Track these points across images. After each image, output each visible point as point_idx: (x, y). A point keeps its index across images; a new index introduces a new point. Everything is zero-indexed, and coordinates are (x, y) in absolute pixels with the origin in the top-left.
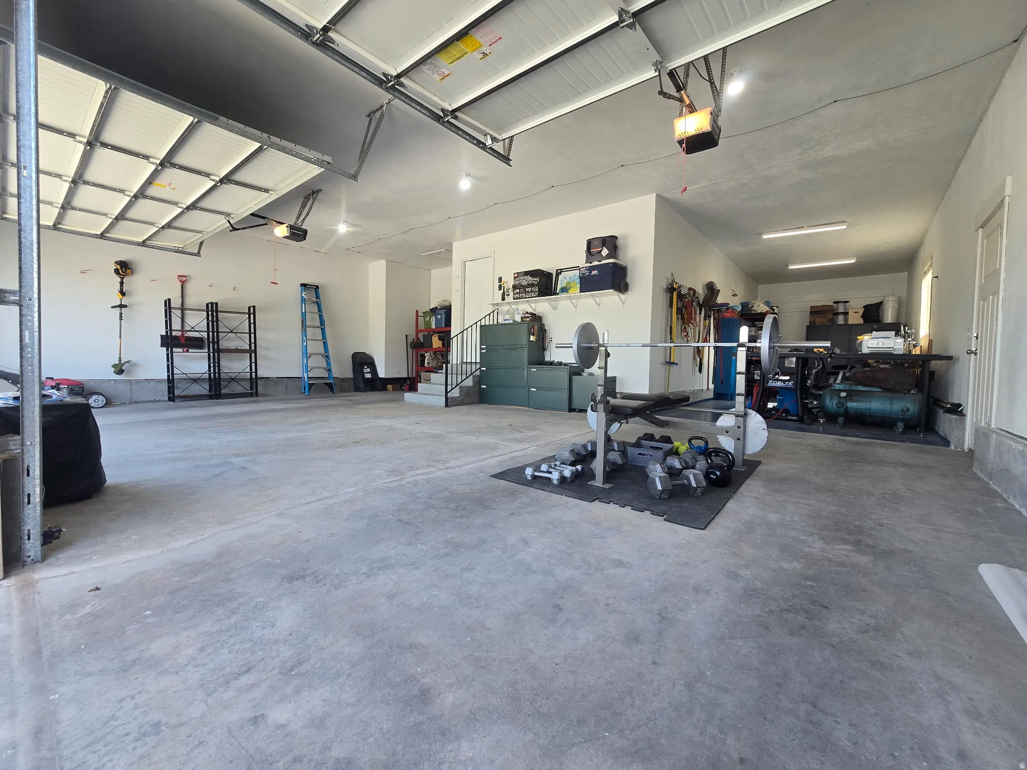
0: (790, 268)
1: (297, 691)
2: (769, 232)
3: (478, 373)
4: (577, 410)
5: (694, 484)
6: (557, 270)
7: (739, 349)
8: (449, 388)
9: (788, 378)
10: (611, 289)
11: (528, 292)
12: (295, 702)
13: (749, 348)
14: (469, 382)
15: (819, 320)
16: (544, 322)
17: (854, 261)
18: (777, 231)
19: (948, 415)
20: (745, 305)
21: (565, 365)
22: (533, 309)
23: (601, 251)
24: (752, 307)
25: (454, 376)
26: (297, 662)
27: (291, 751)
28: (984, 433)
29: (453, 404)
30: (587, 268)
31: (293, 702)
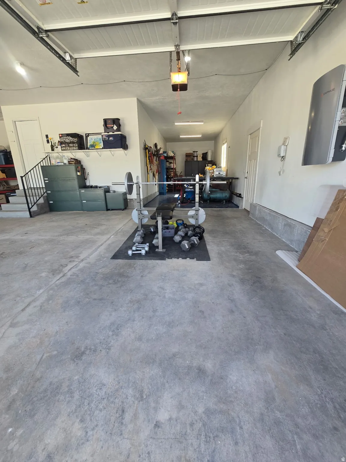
0: (180, 137)
1: (157, 402)
2: (177, 122)
3: (46, 194)
4: (111, 210)
5: (196, 243)
6: (86, 134)
7: (196, 184)
8: (30, 206)
9: (192, 187)
10: (121, 148)
11: (71, 147)
12: (162, 407)
13: (200, 184)
14: (41, 201)
15: (189, 159)
16: (82, 164)
17: (201, 136)
18: (180, 122)
19: (238, 198)
21: (100, 187)
22: (74, 156)
23: (113, 127)
24: (168, 154)
25: (32, 198)
26: (140, 392)
27: (186, 424)
28: (254, 206)
29: (35, 215)
30: (107, 135)
31: (161, 408)
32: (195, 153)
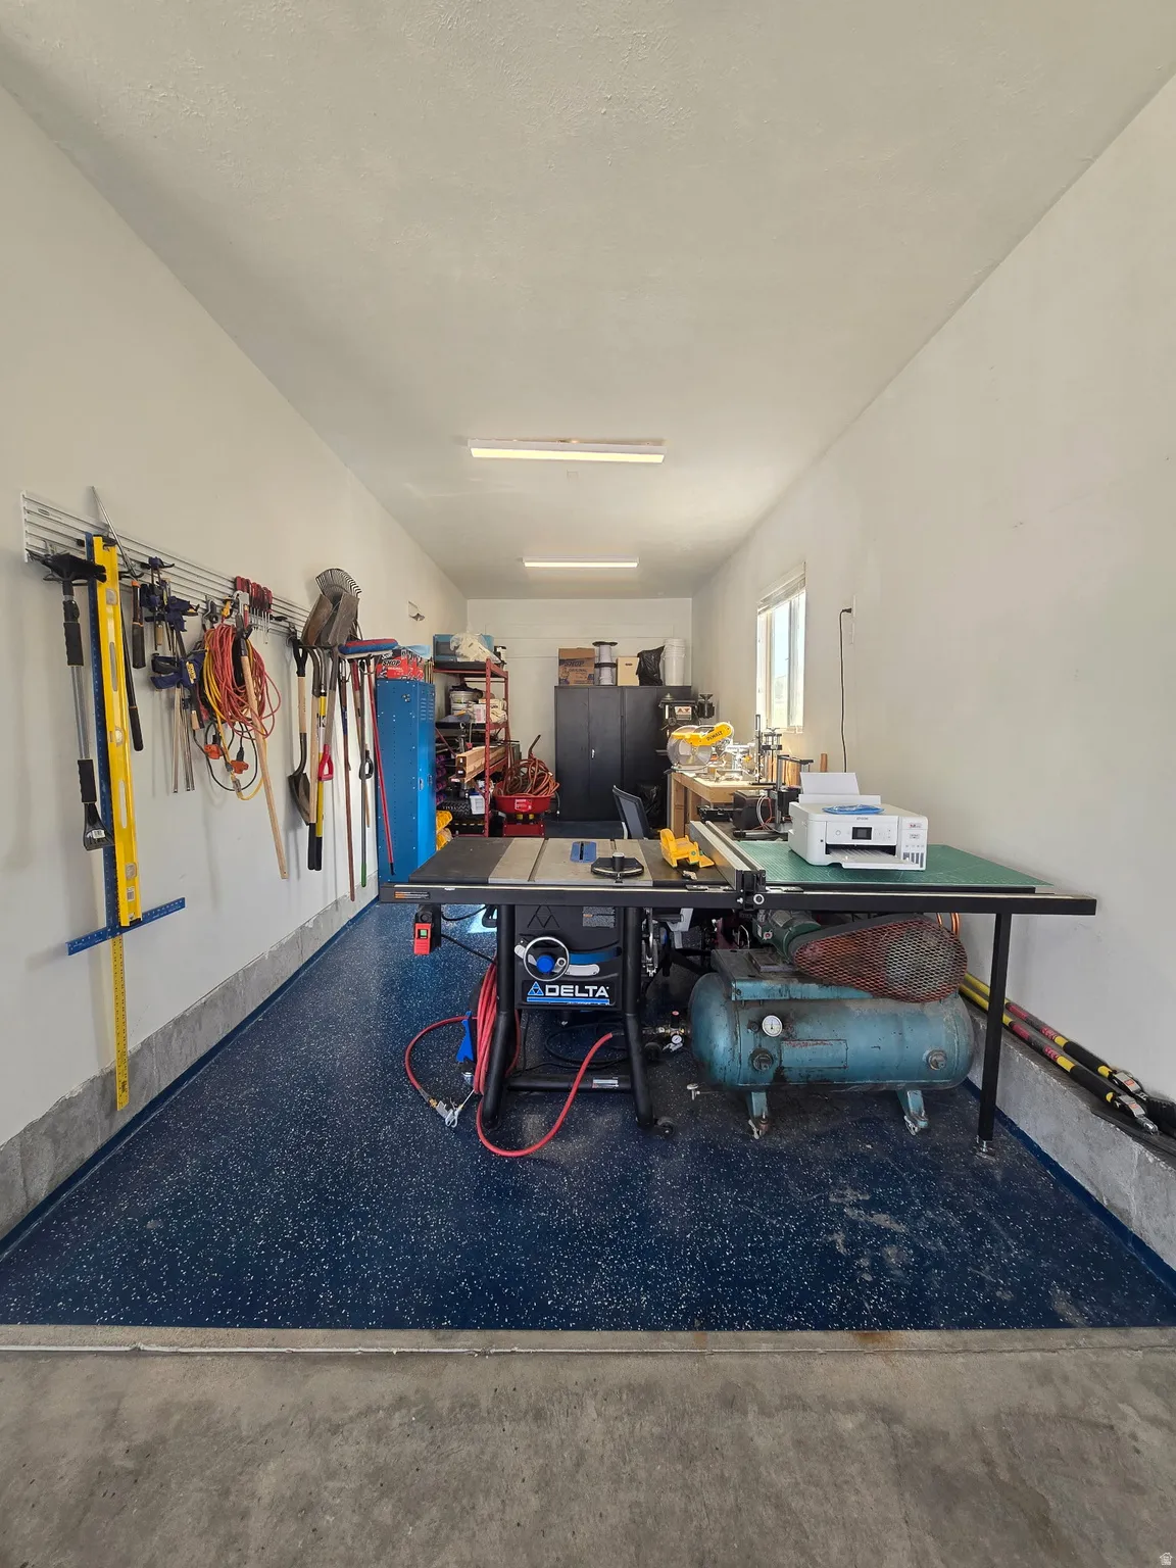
0: (527, 565)
9: (592, 970)
15: (574, 677)
17: (635, 565)
20: (441, 644)
24: (456, 648)
32: (605, 648)
